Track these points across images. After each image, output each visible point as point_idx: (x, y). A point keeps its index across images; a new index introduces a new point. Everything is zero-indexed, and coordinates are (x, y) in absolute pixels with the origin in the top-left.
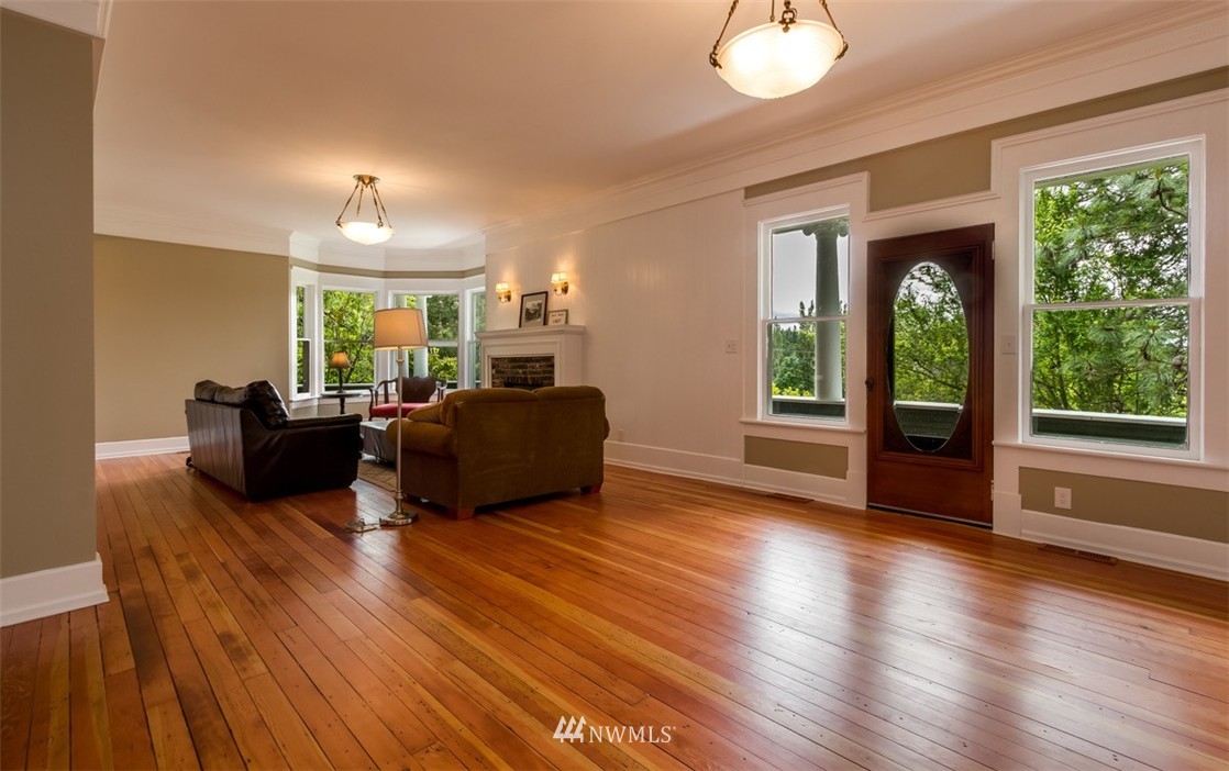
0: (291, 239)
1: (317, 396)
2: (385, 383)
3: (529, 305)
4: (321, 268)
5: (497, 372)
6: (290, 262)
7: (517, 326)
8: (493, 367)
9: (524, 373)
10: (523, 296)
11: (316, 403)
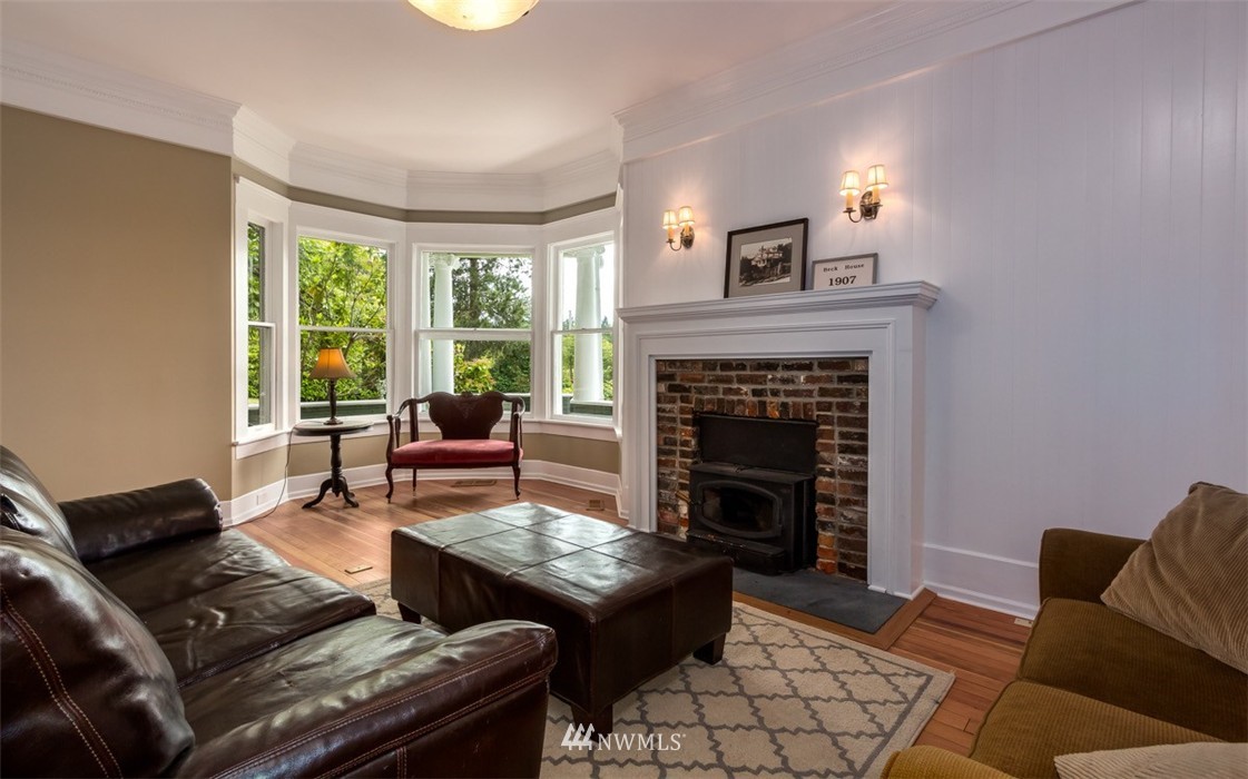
0: (236, 121)
1: (287, 428)
2: (412, 404)
3: (751, 250)
4: (295, 193)
5: (672, 388)
6: (234, 168)
7: (719, 295)
8: (660, 378)
9: (755, 393)
10: (731, 234)
11: (284, 442)
